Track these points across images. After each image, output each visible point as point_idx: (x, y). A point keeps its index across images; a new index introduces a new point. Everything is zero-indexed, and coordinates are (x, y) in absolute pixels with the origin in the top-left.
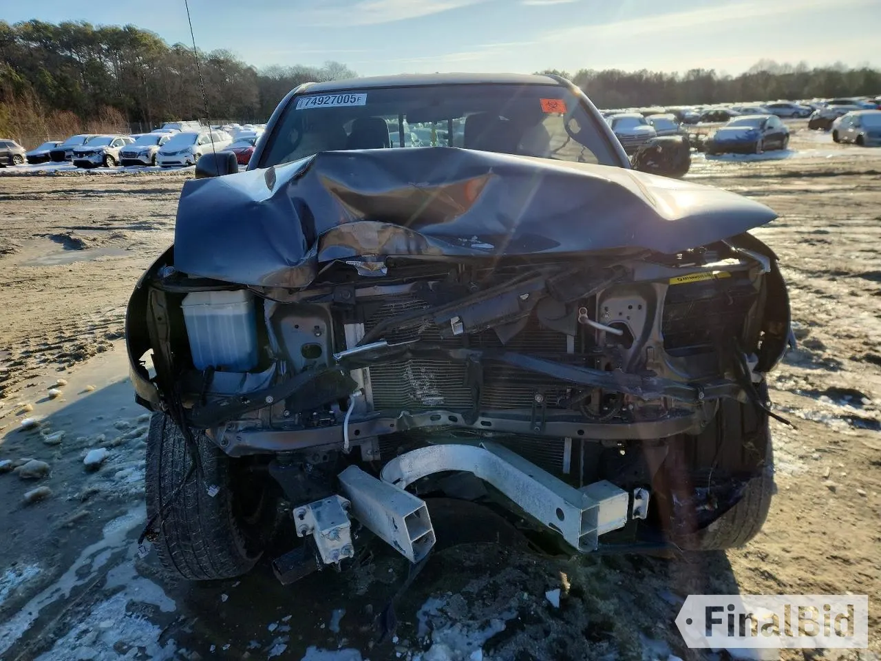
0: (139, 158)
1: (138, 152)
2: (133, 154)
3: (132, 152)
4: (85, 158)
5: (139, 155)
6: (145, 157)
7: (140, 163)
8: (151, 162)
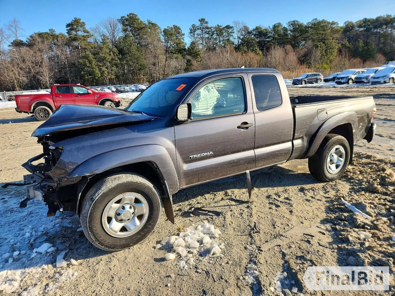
0: (363, 80)
1: (363, 77)
2: (361, 78)
3: (360, 77)
4: (340, 80)
5: (363, 78)
6: (366, 79)
7: (363, 82)
8: (368, 82)
